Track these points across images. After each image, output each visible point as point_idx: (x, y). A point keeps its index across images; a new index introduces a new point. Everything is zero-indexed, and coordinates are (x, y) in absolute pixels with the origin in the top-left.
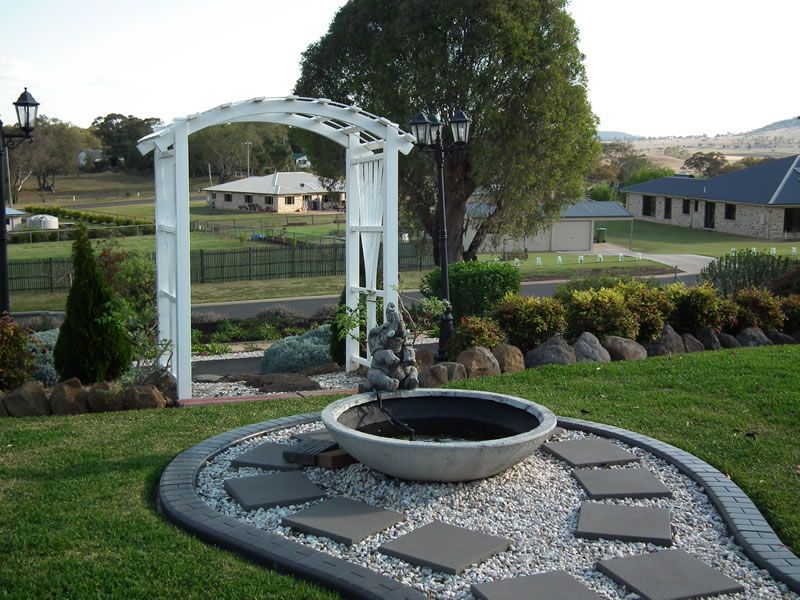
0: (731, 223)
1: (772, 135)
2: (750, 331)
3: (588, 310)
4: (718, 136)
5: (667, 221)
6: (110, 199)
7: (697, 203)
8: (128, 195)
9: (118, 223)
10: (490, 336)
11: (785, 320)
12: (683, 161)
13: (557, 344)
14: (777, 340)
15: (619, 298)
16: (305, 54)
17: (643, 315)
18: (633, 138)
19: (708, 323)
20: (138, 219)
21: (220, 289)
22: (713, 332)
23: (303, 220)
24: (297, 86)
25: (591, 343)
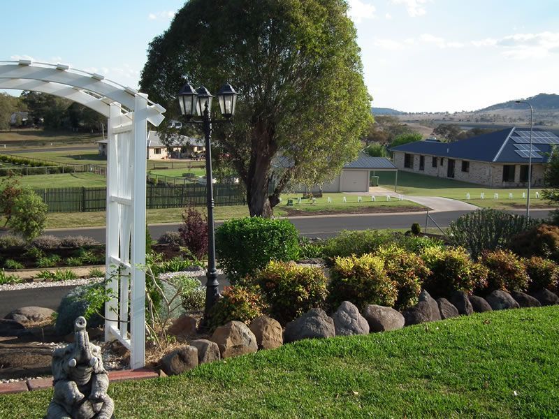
0: (466, 174)
1: (492, 113)
2: (499, 293)
3: (350, 277)
4: (456, 113)
5: (421, 172)
6: (30, 148)
7: (442, 160)
8: (44, 145)
9: (33, 165)
10: (250, 307)
11: (529, 282)
12: (432, 130)
13: (317, 315)
14: (523, 303)
15: (379, 264)
16: (151, 44)
17: (401, 280)
18: (398, 113)
19: (460, 287)
20: (47, 162)
21: (95, 216)
22: (466, 296)
23: (166, 165)
24: (145, 68)
25: (350, 313)
